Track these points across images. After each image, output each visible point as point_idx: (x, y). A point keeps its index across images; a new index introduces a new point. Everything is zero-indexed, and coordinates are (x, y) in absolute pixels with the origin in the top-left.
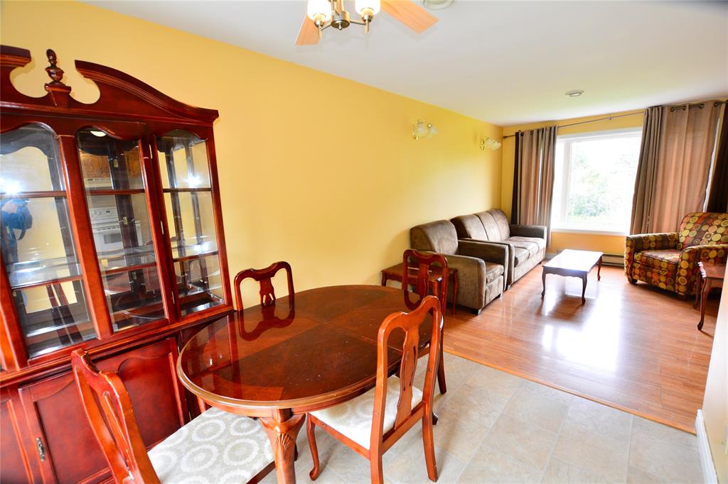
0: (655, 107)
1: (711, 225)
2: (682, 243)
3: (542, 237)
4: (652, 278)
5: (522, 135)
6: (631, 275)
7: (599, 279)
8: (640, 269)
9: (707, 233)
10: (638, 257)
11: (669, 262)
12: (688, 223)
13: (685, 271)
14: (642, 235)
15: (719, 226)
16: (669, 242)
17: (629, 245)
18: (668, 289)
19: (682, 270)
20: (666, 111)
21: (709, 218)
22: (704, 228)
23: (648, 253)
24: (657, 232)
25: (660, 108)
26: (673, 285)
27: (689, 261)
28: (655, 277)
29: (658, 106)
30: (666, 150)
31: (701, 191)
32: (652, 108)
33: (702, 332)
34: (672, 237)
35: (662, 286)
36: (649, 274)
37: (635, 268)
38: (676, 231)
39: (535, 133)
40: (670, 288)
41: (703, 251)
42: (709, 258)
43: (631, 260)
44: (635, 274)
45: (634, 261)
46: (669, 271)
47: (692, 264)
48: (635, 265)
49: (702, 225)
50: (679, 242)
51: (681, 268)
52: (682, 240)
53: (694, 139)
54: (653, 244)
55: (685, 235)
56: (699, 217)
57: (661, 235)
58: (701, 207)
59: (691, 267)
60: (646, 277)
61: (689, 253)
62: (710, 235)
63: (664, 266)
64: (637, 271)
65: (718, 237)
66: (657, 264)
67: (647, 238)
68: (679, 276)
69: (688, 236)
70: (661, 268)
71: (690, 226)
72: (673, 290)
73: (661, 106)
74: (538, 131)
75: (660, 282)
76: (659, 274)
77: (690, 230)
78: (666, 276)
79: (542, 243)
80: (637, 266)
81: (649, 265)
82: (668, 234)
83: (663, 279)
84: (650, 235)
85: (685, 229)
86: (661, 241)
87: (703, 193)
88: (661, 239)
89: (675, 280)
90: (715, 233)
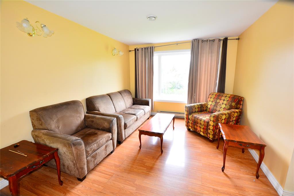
0: (196, 39)
1: (221, 100)
2: (209, 108)
3: (148, 105)
4: (197, 129)
5: (138, 50)
6: (188, 126)
7: (174, 129)
8: (191, 123)
9: (219, 103)
10: (190, 117)
11: (204, 121)
12: (211, 98)
13: (212, 127)
14: (192, 105)
15: (224, 100)
16: (204, 108)
17: (186, 110)
18: (204, 136)
19: (211, 126)
20: (200, 42)
21: (219, 95)
22: (218, 101)
23: (195, 115)
24: (198, 103)
25: (198, 40)
26: (207, 134)
27: (214, 121)
28: (199, 129)
29: (197, 39)
30: (200, 62)
31: (215, 82)
32: (194, 40)
33: (224, 173)
34: (205, 105)
35: (202, 133)
36: (196, 127)
37: (189, 123)
38: (206, 102)
39: (144, 50)
40: (205, 135)
41: (220, 116)
42: (222, 119)
43: (188, 119)
44: (189, 126)
45: (189, 119)
46: (205, 126)
47: (215, 123)
48: (189, 121)
49: (217, 99)
50: (208, 108)
51: (210, 125)
52: (209, 106)
53: (211, 57)
54: (197, 110)
55: (210, 104)
56: (215, 95)
57: (200, 104)
58: (215, 89)
59: (215, 125)
60: (194, 128)
61: (214, 117)
62: (221, 104)
63: (203, 123)
64: (190, 125)
65: (223, 106)
66: (199, 121)
67: (194, 106)
68: (209, 129)
69: (211, 104)
70: (201, 124)
71: (212, 100)
72: (206, 136)
73: (198, 39)
74: (145, 48)
75: (201, 131)
76: (200, 127)
77: (212, 102)
78: (203, 129)
79: (148, 108)
80: (190, 122)
81: (195, 122)
82: (203, 103)
83: (202, 130)
84: (195, 104)
85: (210, 101)
86: (200, 108)
87: (215, 83)
88: (200, 107)
89: (207, 131)
90: (223, 104)
